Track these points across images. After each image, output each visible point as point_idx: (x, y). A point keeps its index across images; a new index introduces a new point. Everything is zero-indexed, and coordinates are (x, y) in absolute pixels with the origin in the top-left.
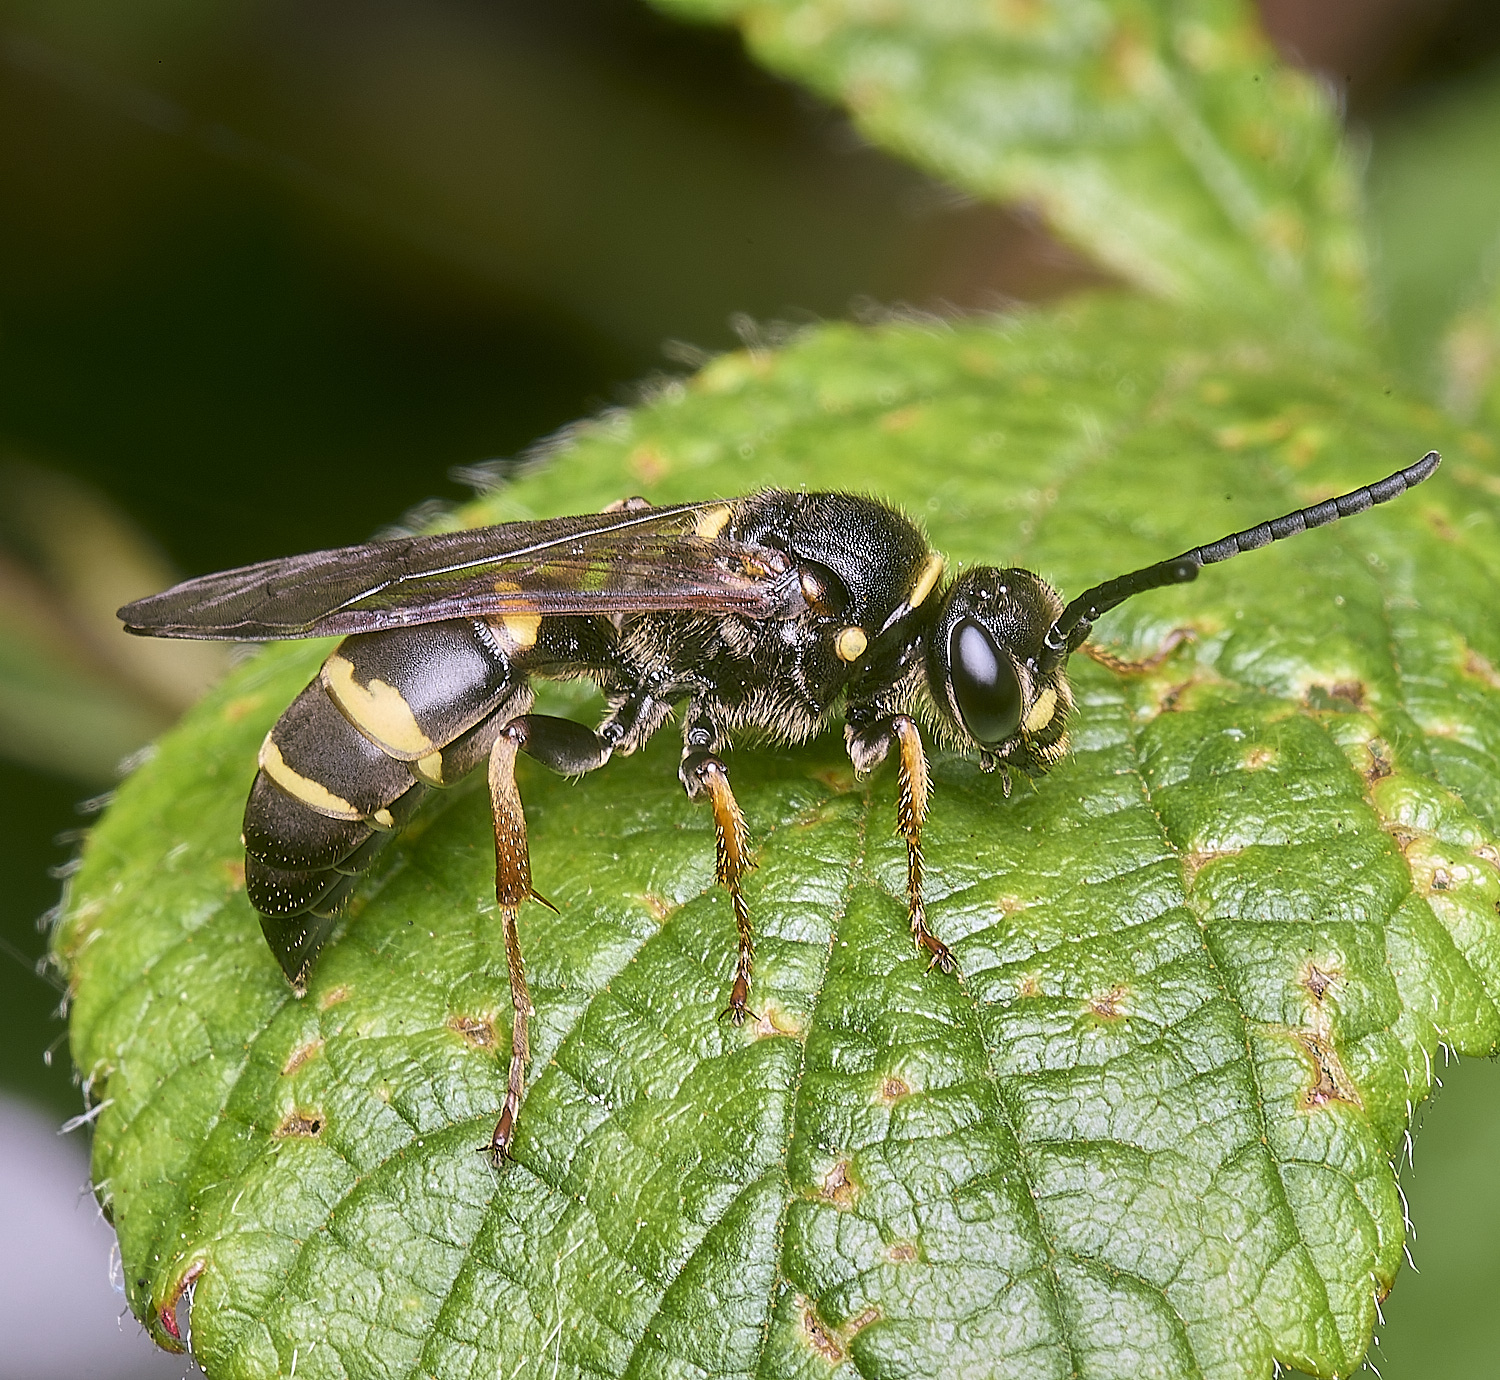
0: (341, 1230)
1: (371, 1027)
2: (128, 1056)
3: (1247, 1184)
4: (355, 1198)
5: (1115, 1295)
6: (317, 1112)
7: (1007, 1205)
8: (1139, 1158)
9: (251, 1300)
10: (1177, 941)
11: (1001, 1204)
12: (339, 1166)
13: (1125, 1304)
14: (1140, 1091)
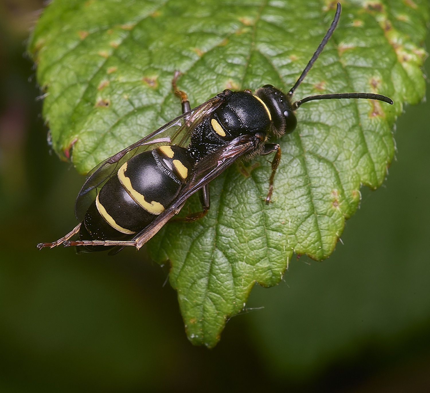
0: (114, 132)
1: (122, 79)
2: (55, 81)
3: (354, 135)
4: (117, 124)
5: (321, 163)
6: (108, 100)
7: (294, 138)
8: (327, 128)
9: (89, 148)
10: (336, 70)
11: (292, 137)
12: (113, 115)
13: (322, 166)
14: (328, 109)
